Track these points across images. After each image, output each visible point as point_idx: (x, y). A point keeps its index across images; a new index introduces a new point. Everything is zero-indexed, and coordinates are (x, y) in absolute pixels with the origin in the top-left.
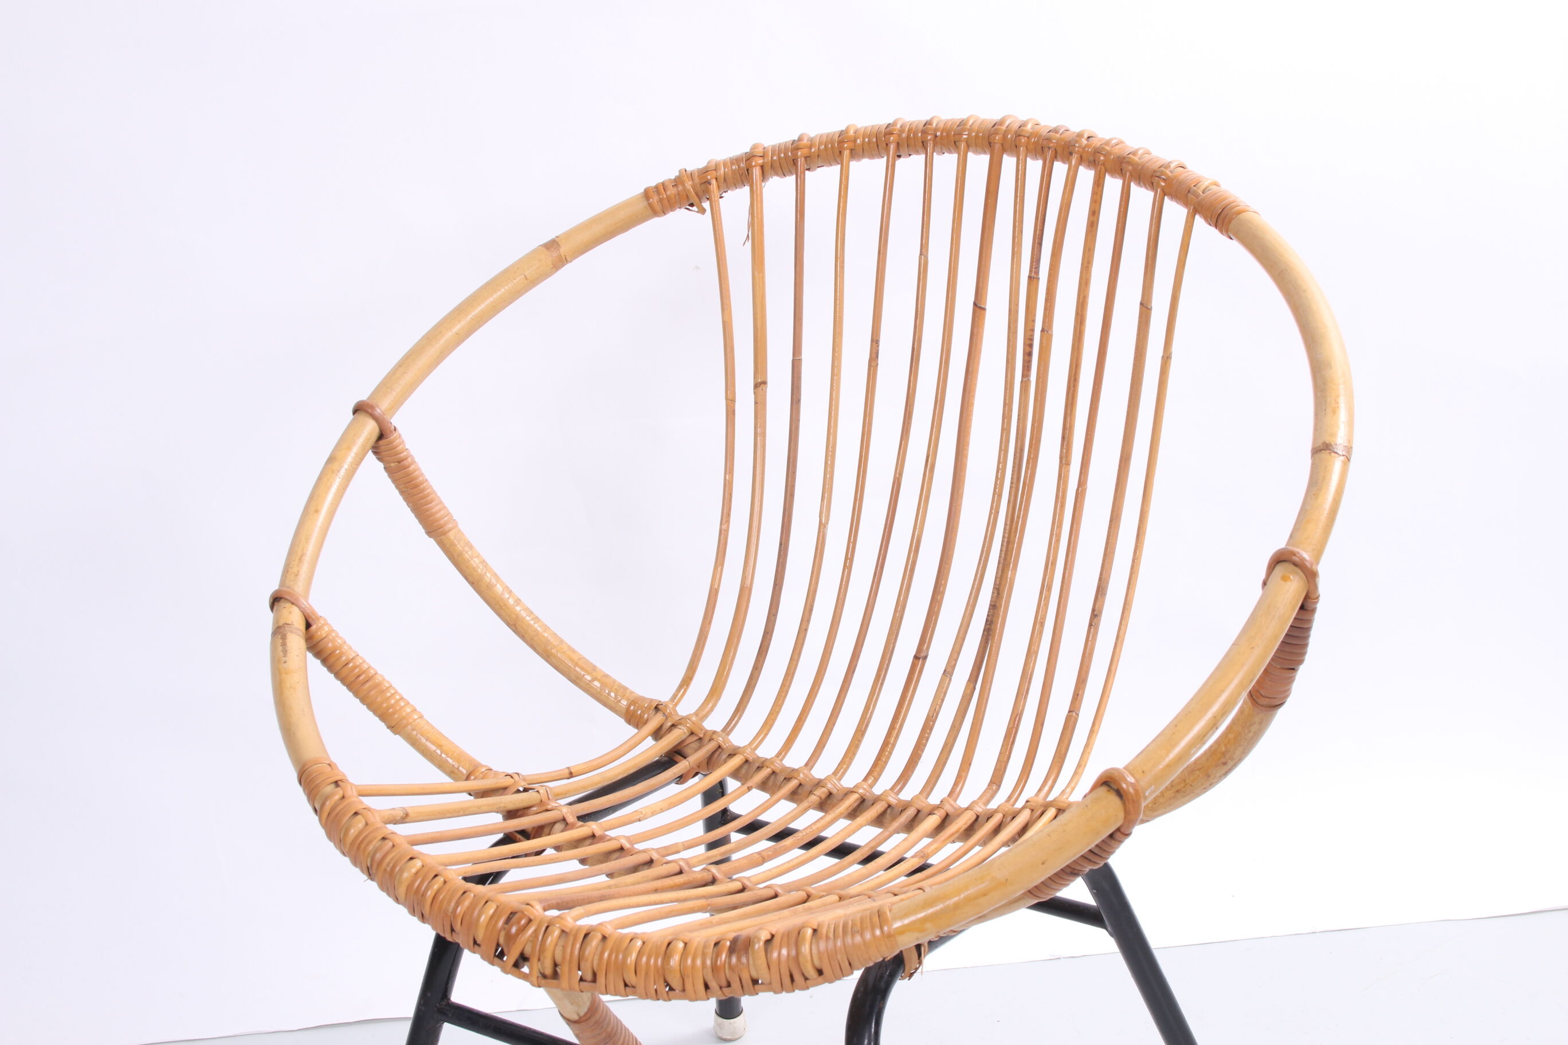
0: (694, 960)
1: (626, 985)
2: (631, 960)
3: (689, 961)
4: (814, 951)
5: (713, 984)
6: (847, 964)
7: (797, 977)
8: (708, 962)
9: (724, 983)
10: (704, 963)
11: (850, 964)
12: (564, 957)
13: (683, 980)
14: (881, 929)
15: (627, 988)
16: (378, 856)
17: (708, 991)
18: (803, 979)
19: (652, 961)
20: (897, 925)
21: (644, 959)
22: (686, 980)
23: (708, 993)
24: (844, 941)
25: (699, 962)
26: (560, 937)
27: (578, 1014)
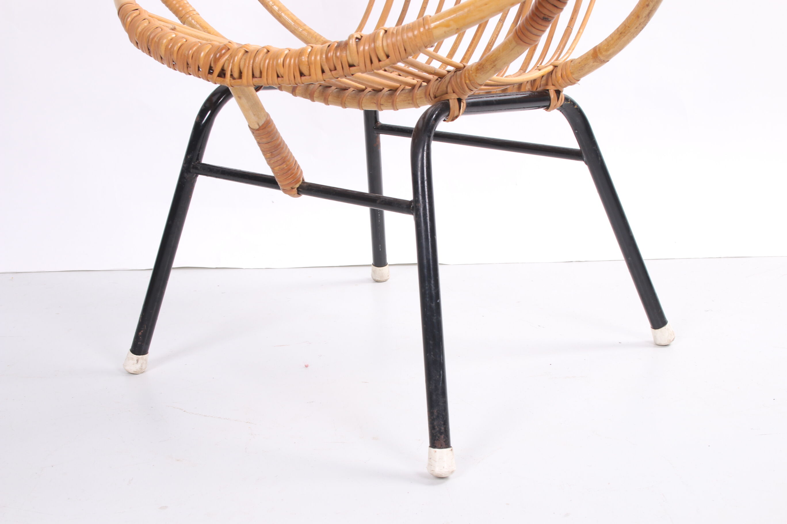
0: (315, 58)
1: (278, 76)
2: (280, 61)
3: (313, 58)
4: (385, 44)
5: (326, 69)
6: (403, 49)
7: (375, 60)
8: (324, 56)
9: (332, 68)
10: (321, 57)
11: (405, 50)
12: (245, 65)
13: (310, 67)
14: (424, 28)
15: (279, 78)
16: (151, 37)
17: (324, 74)
18: (377, 61)
19: (292, 61)
20: (432, 25)
21: (288, 60)
22: (311, 66)
23: (324, 75)
24: (402, 37)
25: (318, 58)
26: (244, 55)
27: (258, 124)
